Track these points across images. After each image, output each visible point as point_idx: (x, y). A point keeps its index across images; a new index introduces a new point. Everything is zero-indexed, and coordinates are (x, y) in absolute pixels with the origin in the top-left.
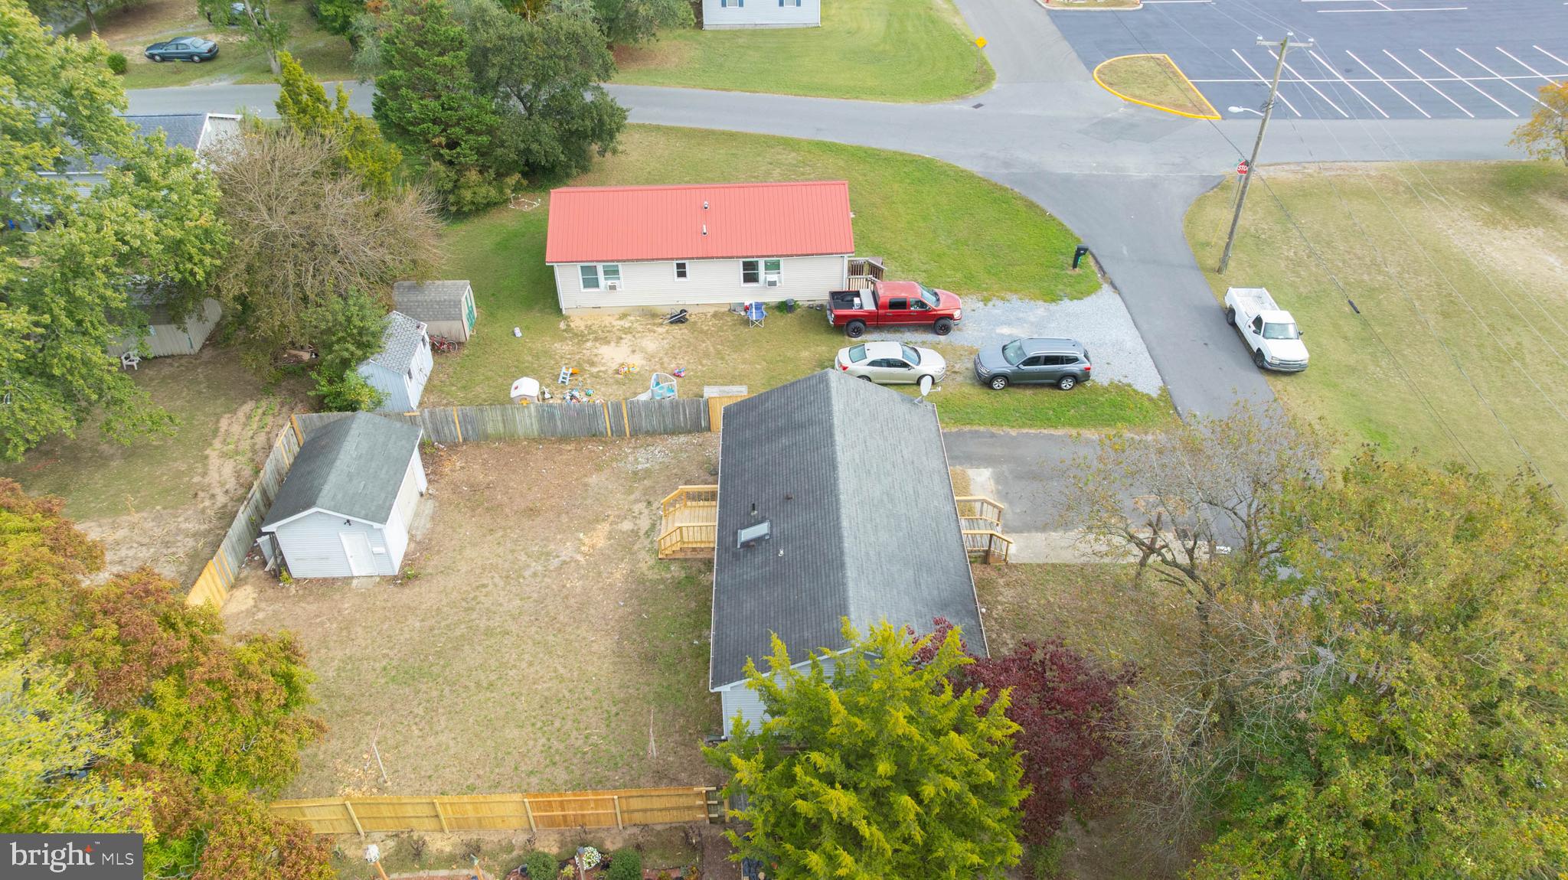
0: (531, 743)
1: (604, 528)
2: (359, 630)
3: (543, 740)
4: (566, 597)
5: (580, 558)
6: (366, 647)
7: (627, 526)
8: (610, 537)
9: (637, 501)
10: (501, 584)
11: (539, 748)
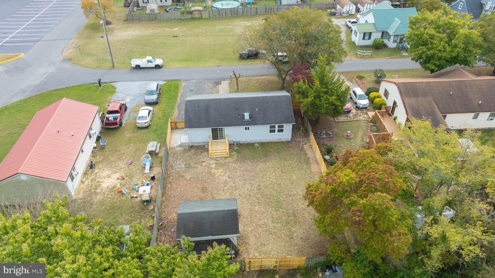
0: (297, 173)
1: (213, 171)
2: (260, 223)
3: (295, 171)
5: (226, 175)
6: (268, 219)
7: (213, 166)
8: (218, 169)
9: (201, 165)
10: (239, 190)
11: (298, 172)
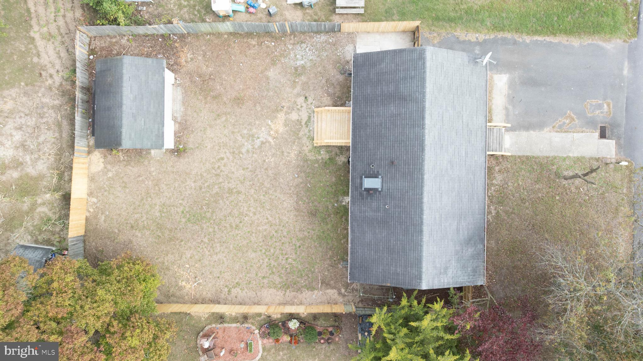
1: (281, 116)
4: (266, 169)
5: (270, 139)
7: (294, 116)
